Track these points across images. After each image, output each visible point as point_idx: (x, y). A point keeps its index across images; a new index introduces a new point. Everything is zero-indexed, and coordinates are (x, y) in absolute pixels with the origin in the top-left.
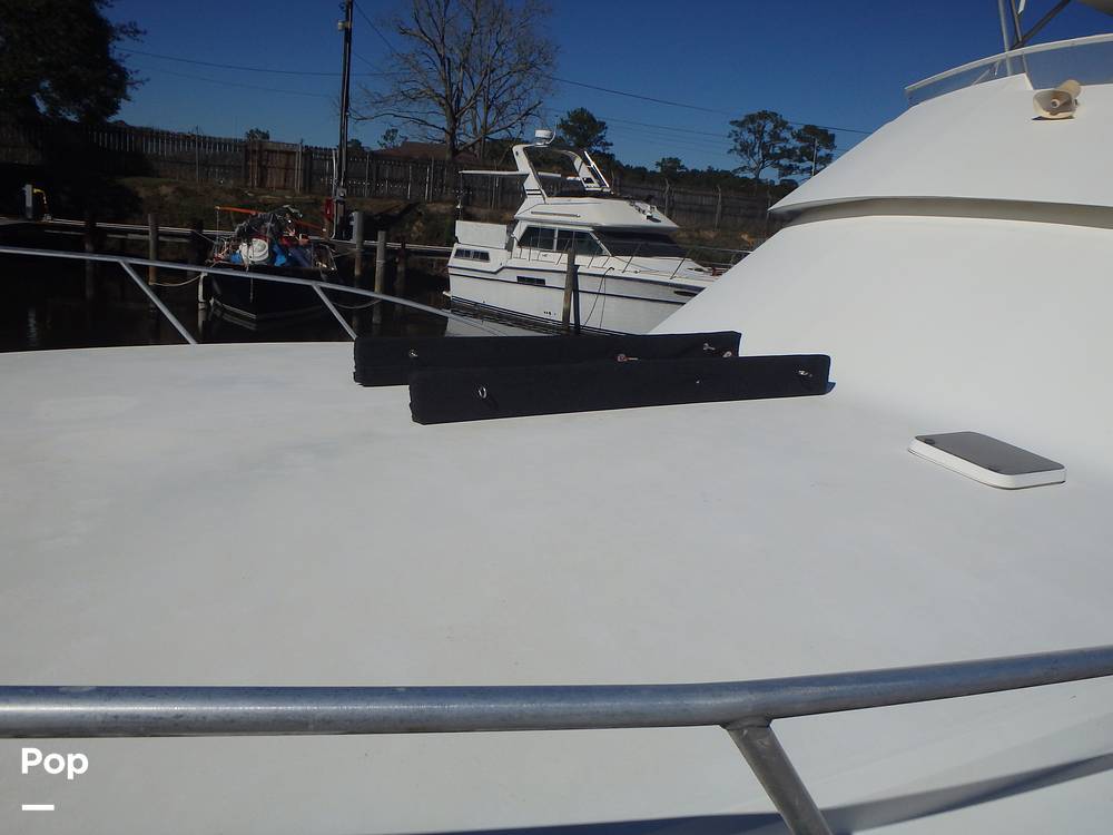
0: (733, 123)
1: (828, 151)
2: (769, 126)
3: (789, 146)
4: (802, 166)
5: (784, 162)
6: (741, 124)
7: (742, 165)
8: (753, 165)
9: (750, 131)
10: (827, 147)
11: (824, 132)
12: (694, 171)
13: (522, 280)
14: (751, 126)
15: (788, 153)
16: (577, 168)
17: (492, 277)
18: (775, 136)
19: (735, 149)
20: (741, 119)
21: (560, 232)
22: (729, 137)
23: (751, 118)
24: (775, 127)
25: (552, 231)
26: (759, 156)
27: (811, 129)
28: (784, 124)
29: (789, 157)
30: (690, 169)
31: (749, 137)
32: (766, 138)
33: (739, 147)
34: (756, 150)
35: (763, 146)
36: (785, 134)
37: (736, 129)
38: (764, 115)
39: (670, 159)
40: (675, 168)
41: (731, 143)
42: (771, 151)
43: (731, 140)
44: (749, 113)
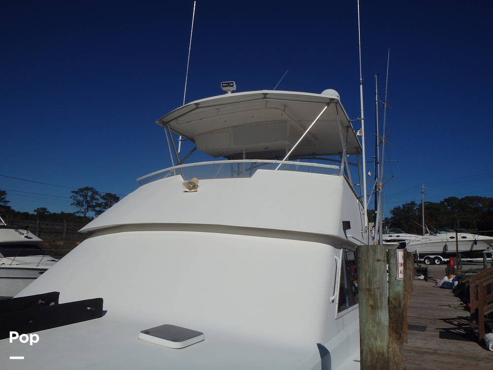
0: (73, 192)
2: (90, 193)
3: (99, 202)
5: (97, 209)
6: (76, 193)
7: (78, 211)
8: (83, 210)
9: (81, 195)
11: (115, 196)
12: (54, 214)
14: (81, 193)
15: (99, 205)
18: (93, 198)
19: (74, 203)
20: (76, 190)
22: (71, 198)
23: (81, 190)
24: (93, 194)
26: (86, 207)
27: (109, 195)
28: (96, 193)
29: (99, 207)
30: (52, 213)
31: (81, 199)
32: (89, 199)
33: (76, 203)
34: (84, 204)
35: (87, 202)
36: (97, 197)
37: (74, 194)
38: (87, 189)
39: (42, 208)
40: (44, 213)
41: (72, 201)
42: (91, 204)
43: (72, 200)
44: (80, 188)
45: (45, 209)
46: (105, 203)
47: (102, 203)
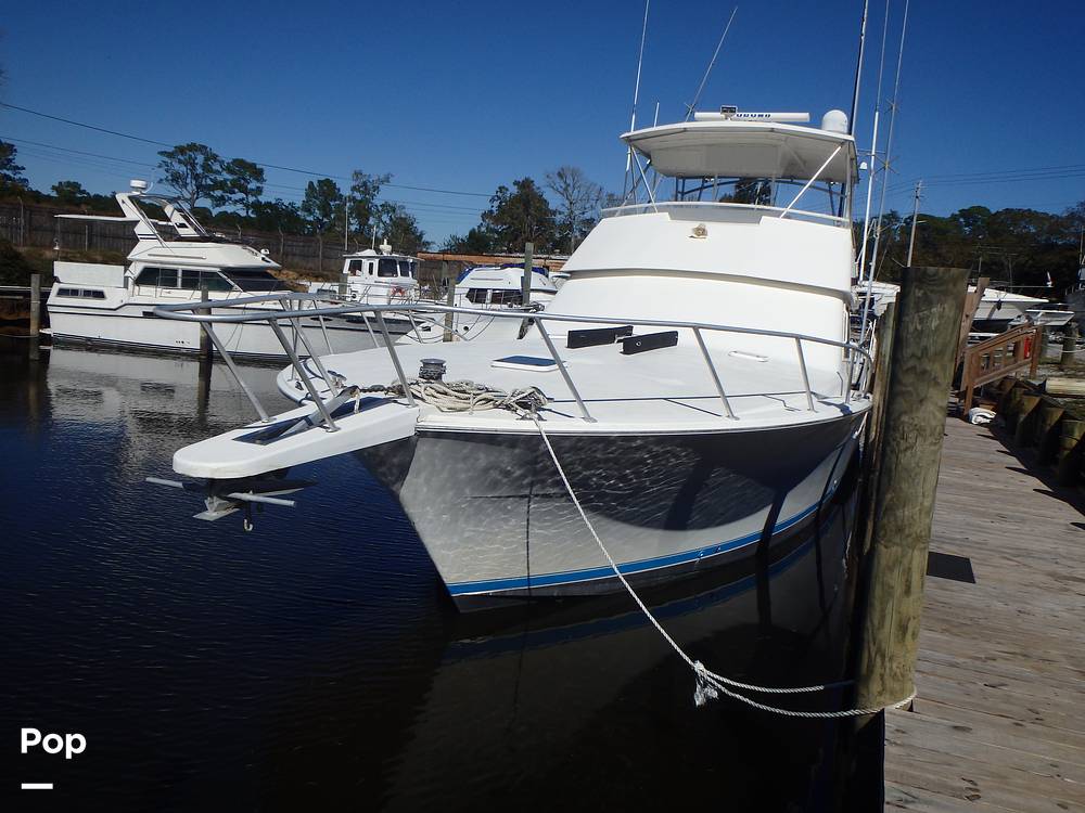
0: (162, 153)
1: (259, 185)
2: (200, 159)
3: (220, 178)
4: (234, 197)
5: (218, 193)
6: (170, 155)
7: (176, 196)
8: (188, 196)
9: (180, 162)
10: (258, 180)
11: (253, 166)
12: (97, 197)
13: (147, 315)
14: (180, 157)
15: (221, 185)
16: (169, 215)
17: (111, 313)
18: (207, 168)
19: (167, 179)
20: (171, 150)
21: (184, 272)
22: (160, 167)
23: (181, 150)
24: (206, 159)
25: (175, 271)
26: (192, 187)
27: (240, 163)
28: (215, 157)
29: (222, 189)
30: (92, 194)
31: (182, 169)
32: (199, 170)
33: (170, 178)
34: (188, 181)
35: (196, 177)
36: (216, 167)
37: (166, 159)
38: (192, 147)
39: (68, 182)
40: (74, 193)
41: (163, 174)
42: (204, 183)
43: (162, 170)
44: (178, 145)
45: (76, 186)
46: (232, 181)
47: (226, 180)
